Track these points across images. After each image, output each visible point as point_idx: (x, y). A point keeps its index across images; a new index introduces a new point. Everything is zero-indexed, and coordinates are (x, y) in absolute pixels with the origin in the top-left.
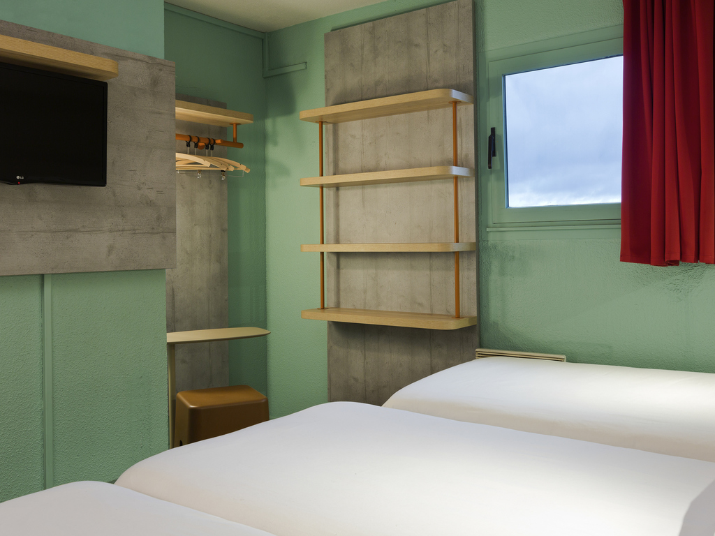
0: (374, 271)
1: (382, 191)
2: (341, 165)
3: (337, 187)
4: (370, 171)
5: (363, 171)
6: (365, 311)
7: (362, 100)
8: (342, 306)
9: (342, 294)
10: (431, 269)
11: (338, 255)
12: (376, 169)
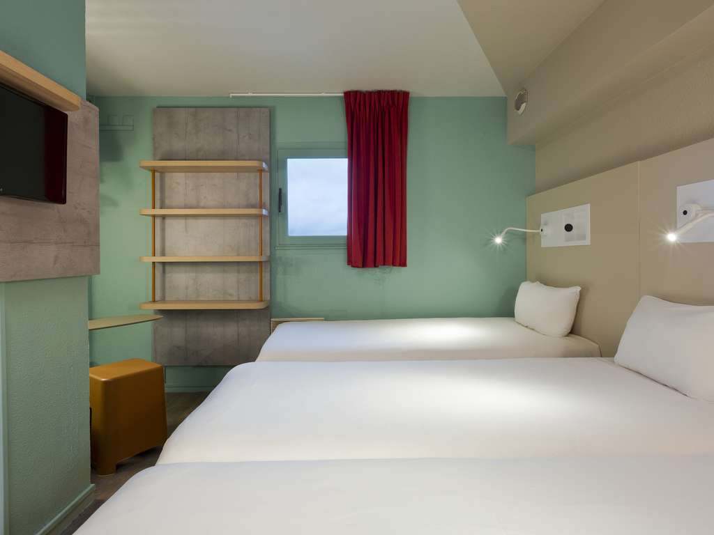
0: (195, 274)
1: (201, 222)
2: (167, 202)
3: (164, 217)
4: (192, 208)
5: (185, 207)
6: (186, 301)
7: (185, 160)
8: (167, 299)
9: (167, 290)
11: (164, 264)
12: (197, 207)
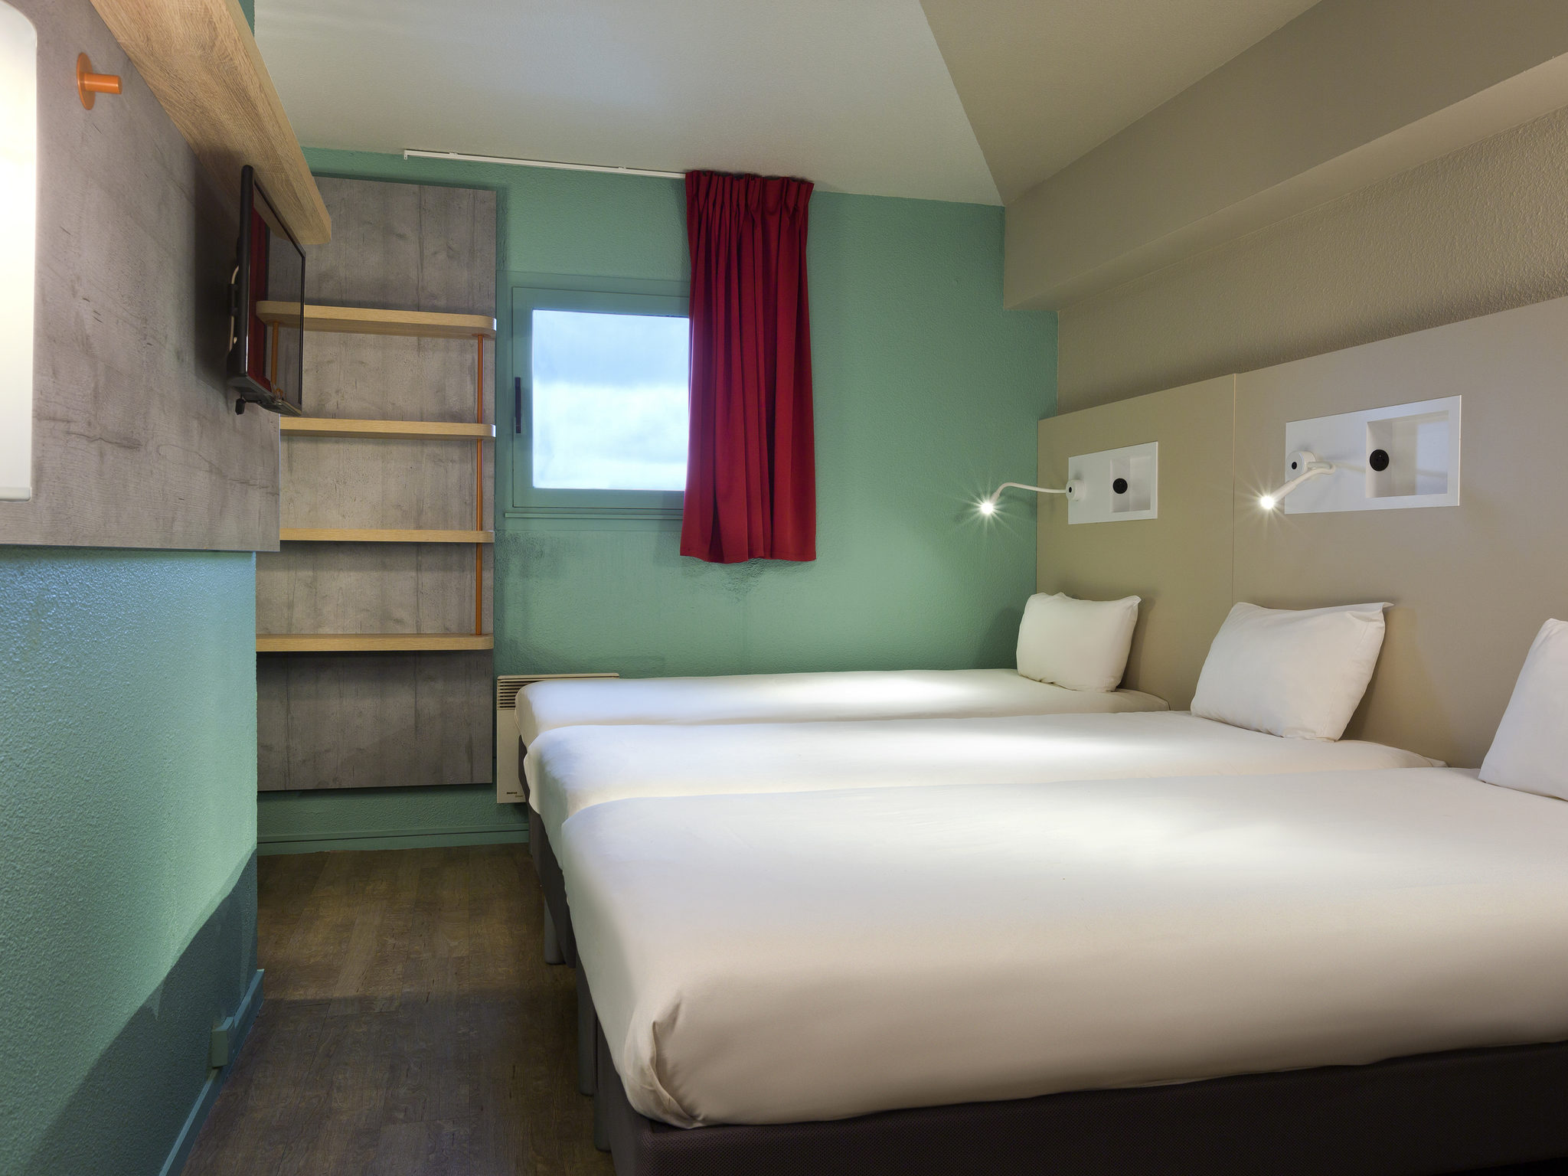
1: (329, 448)
10: (418, 568)
